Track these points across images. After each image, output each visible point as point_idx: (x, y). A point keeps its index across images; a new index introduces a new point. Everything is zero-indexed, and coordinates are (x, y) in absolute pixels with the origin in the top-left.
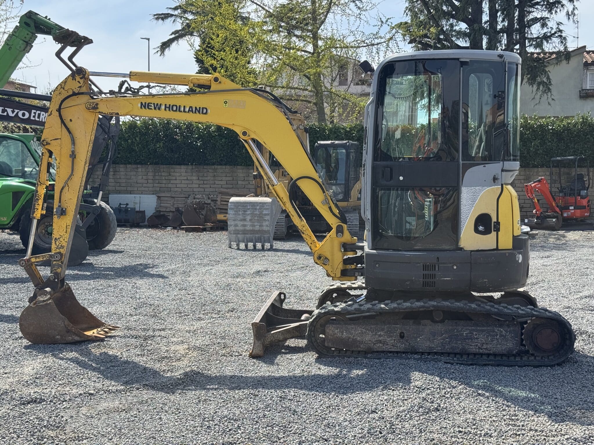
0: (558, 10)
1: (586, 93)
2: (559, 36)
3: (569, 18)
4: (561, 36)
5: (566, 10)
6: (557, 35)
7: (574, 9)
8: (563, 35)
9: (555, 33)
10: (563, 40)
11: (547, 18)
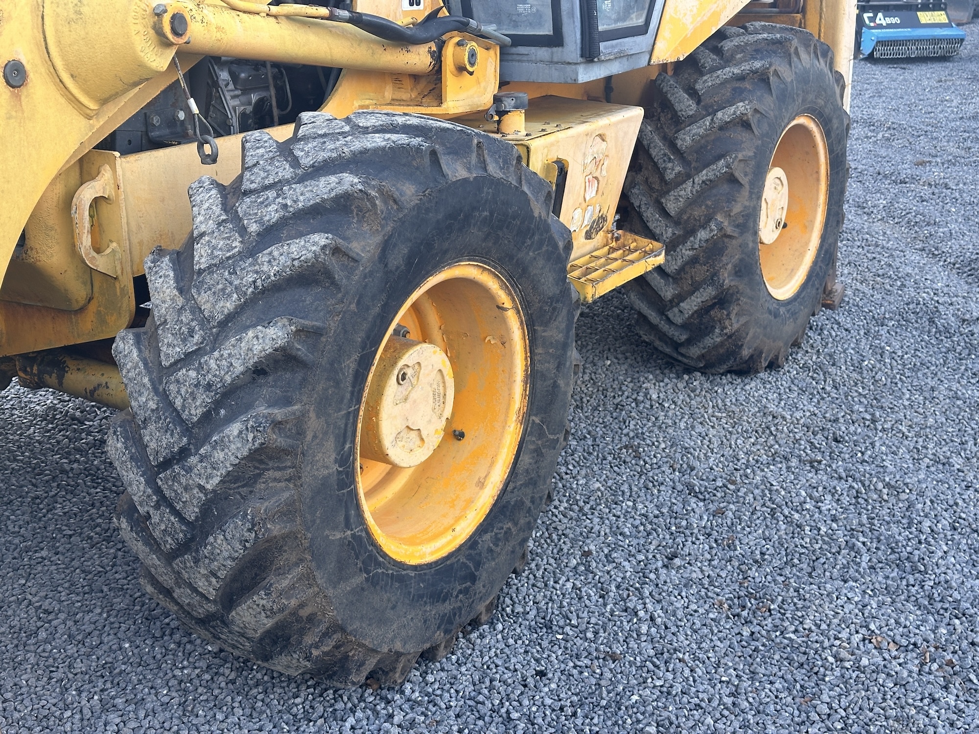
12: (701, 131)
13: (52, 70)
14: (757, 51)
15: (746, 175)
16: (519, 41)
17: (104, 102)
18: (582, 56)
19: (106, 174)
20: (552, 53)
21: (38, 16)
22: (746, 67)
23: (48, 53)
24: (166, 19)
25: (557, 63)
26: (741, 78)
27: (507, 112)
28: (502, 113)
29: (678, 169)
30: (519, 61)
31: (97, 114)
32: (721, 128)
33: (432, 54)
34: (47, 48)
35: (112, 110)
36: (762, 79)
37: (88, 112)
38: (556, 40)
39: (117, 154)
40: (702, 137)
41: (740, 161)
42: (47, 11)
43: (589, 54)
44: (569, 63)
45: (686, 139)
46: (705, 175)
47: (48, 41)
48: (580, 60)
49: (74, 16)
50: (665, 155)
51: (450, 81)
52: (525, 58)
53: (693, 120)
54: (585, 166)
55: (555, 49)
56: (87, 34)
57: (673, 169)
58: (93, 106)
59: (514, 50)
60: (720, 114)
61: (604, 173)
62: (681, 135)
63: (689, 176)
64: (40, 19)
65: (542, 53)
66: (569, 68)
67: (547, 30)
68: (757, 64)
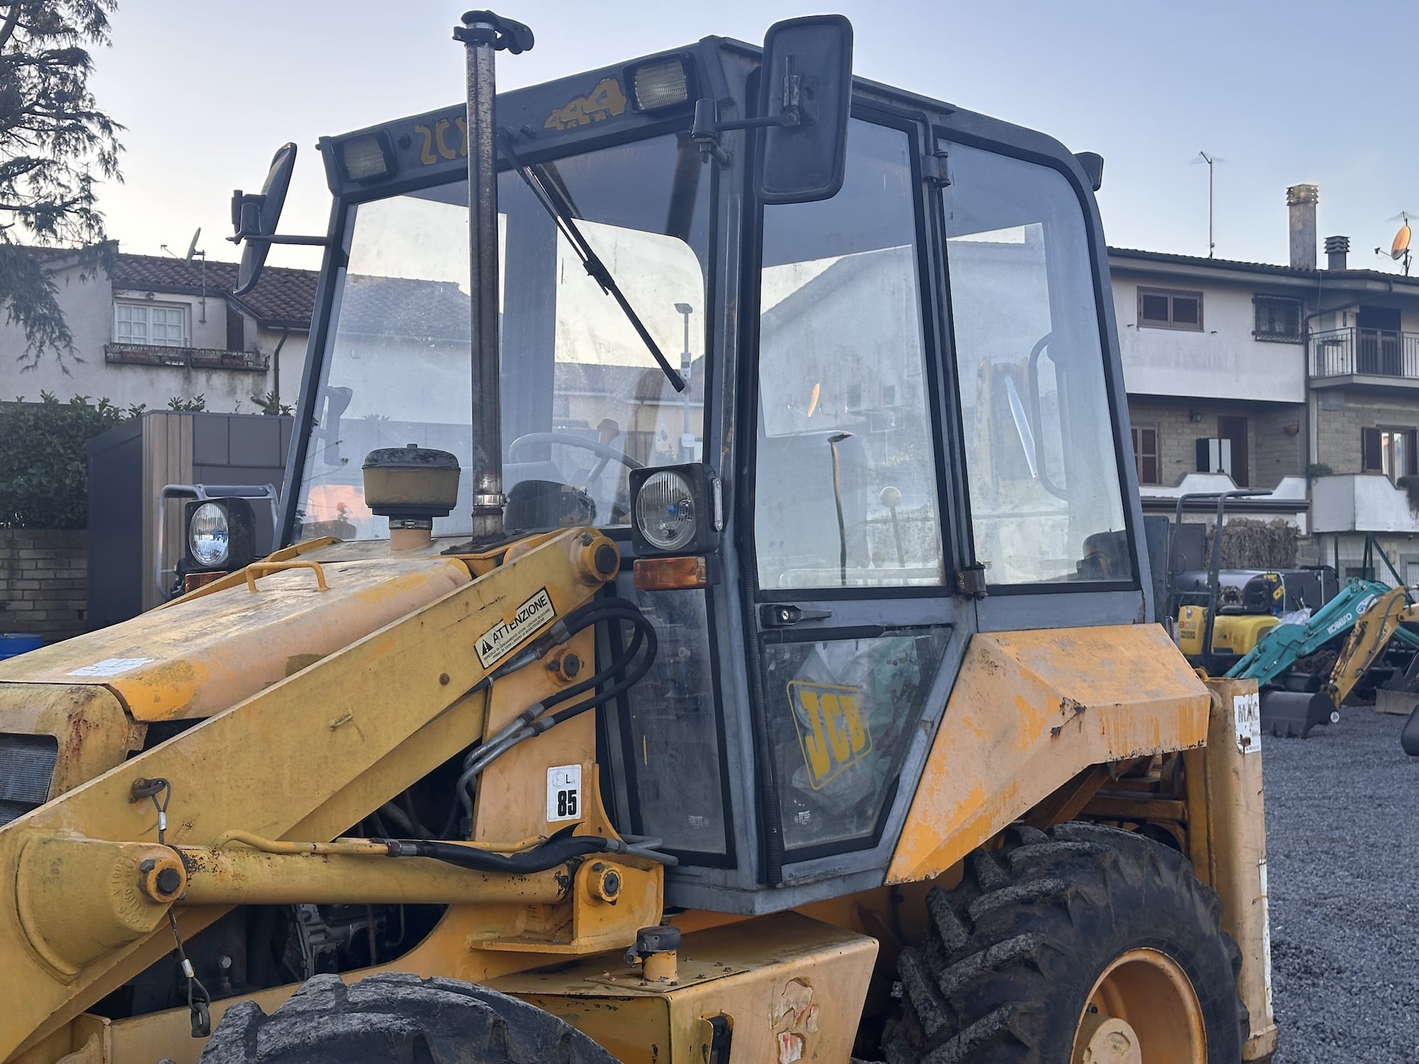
0: (80, 147)
1: (121, 353)
2: (82, 209)
3: (107, 170)
4: (86, 211)
5: (97, 150)
6: (77, 207)
7: (115, 148)
8: (94, 208)
9: (75, 201)
10: (92, 220)
11: (54, 162)
12: (970, 971)
13: (23, 934)
14: (1057, 865)
15: (1033, 1034)
16: (688, 858)
17: (84, 966)
18: (759, 881)
19: (93, 1045)
20: (726, 877)
21: (12, 875)
22: (1034, 887)
23: (19, 915)
24: (152, 876)
25: (731, 889)
26: (1028, 901)
27: (651, 954)
28: (645, 955)
29: (941, 1020)
30: (691, 883)
31: (77, 978)
32: (996, 968)
33: (561, 881)
34: (18, 910)
35: (96, 974)
36: (1057, 903)
37: (65, 977)
38: (728, 861)
39: (107, 1021)
40: (972, 979)
41: (1022, 1014)
42: (22, 870)
43: (769, 879)
44: (745, 890)
45: (951, 981)
46: (973, 1031)
47: (20, 903)
48: (756, 886)
49: (49, 875)
50: (926, 1000)
51: (584, 913)
52: (697, 880)
53: (963, 953)
54: (775, 1021)
55: (729, 872)
56: (62, 894)
57: (935, 1021)
58: (69, 970)
59: (685, 870)
60: (994, 949)
61: (813, 1028)
62: (945, 974)
63: (955, 1031)
64: (14, 879)
65: (716, 875)
66: (745, 896)
67: (720, 848)
68: (1049, 884)
